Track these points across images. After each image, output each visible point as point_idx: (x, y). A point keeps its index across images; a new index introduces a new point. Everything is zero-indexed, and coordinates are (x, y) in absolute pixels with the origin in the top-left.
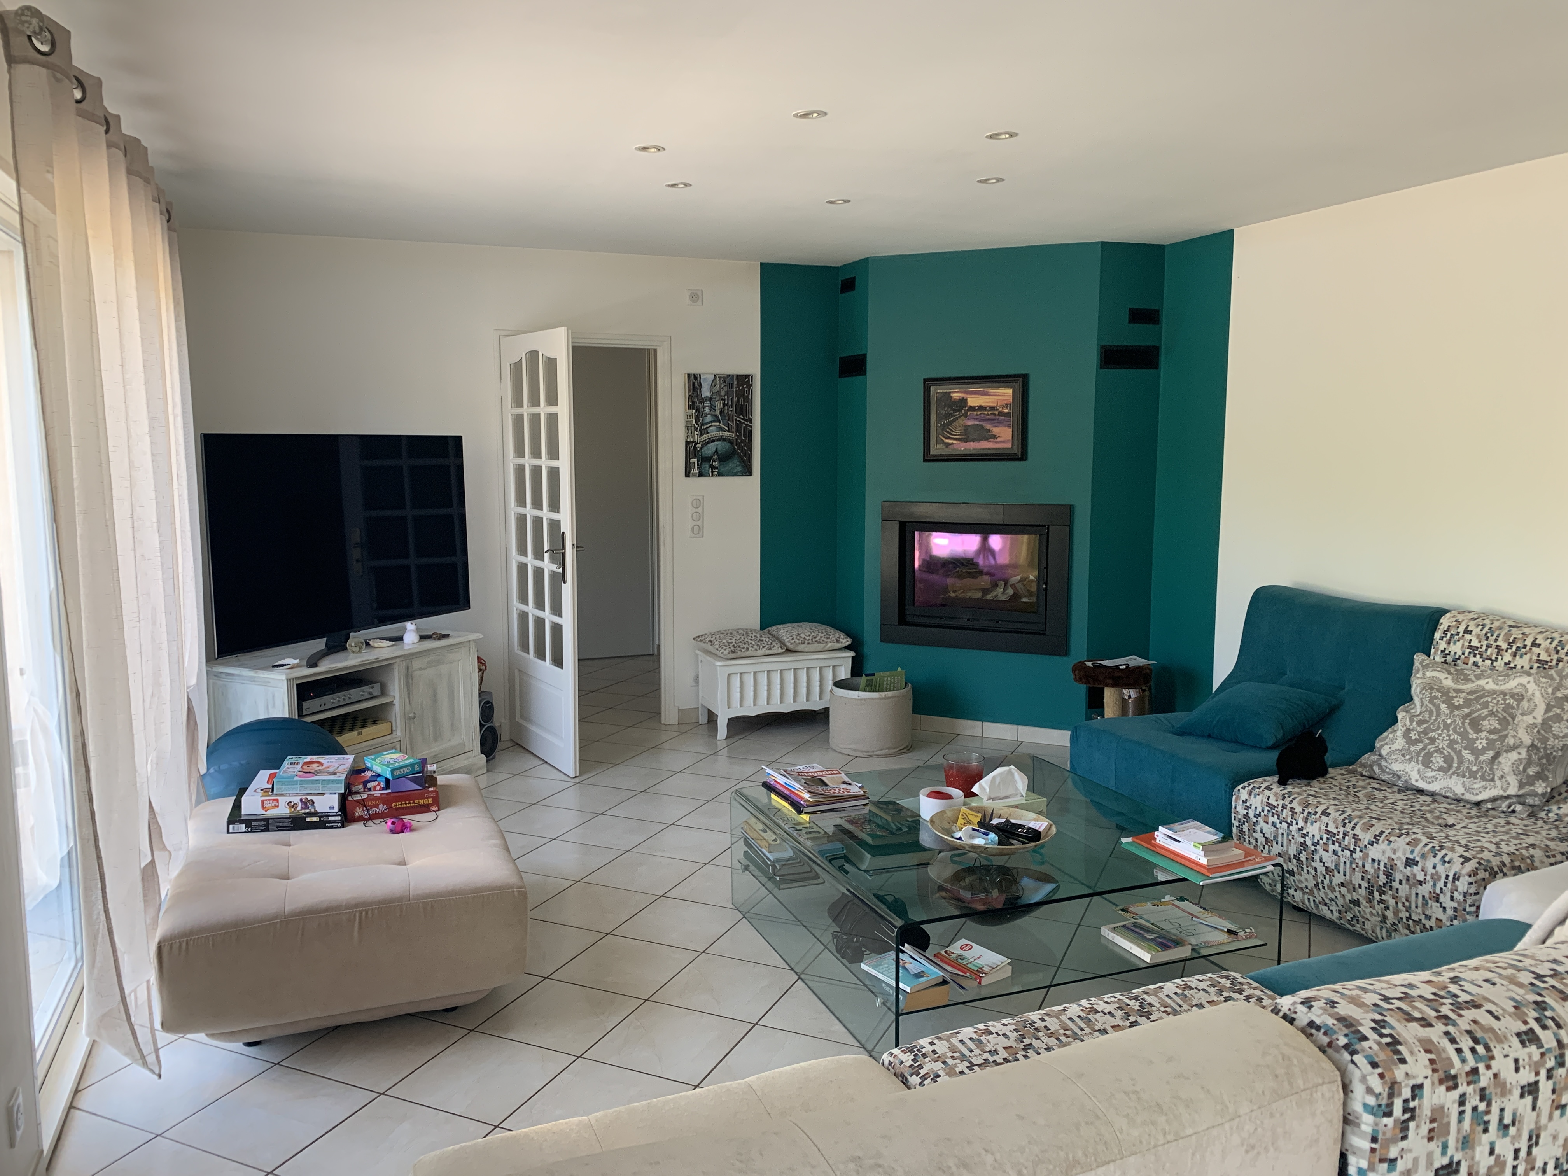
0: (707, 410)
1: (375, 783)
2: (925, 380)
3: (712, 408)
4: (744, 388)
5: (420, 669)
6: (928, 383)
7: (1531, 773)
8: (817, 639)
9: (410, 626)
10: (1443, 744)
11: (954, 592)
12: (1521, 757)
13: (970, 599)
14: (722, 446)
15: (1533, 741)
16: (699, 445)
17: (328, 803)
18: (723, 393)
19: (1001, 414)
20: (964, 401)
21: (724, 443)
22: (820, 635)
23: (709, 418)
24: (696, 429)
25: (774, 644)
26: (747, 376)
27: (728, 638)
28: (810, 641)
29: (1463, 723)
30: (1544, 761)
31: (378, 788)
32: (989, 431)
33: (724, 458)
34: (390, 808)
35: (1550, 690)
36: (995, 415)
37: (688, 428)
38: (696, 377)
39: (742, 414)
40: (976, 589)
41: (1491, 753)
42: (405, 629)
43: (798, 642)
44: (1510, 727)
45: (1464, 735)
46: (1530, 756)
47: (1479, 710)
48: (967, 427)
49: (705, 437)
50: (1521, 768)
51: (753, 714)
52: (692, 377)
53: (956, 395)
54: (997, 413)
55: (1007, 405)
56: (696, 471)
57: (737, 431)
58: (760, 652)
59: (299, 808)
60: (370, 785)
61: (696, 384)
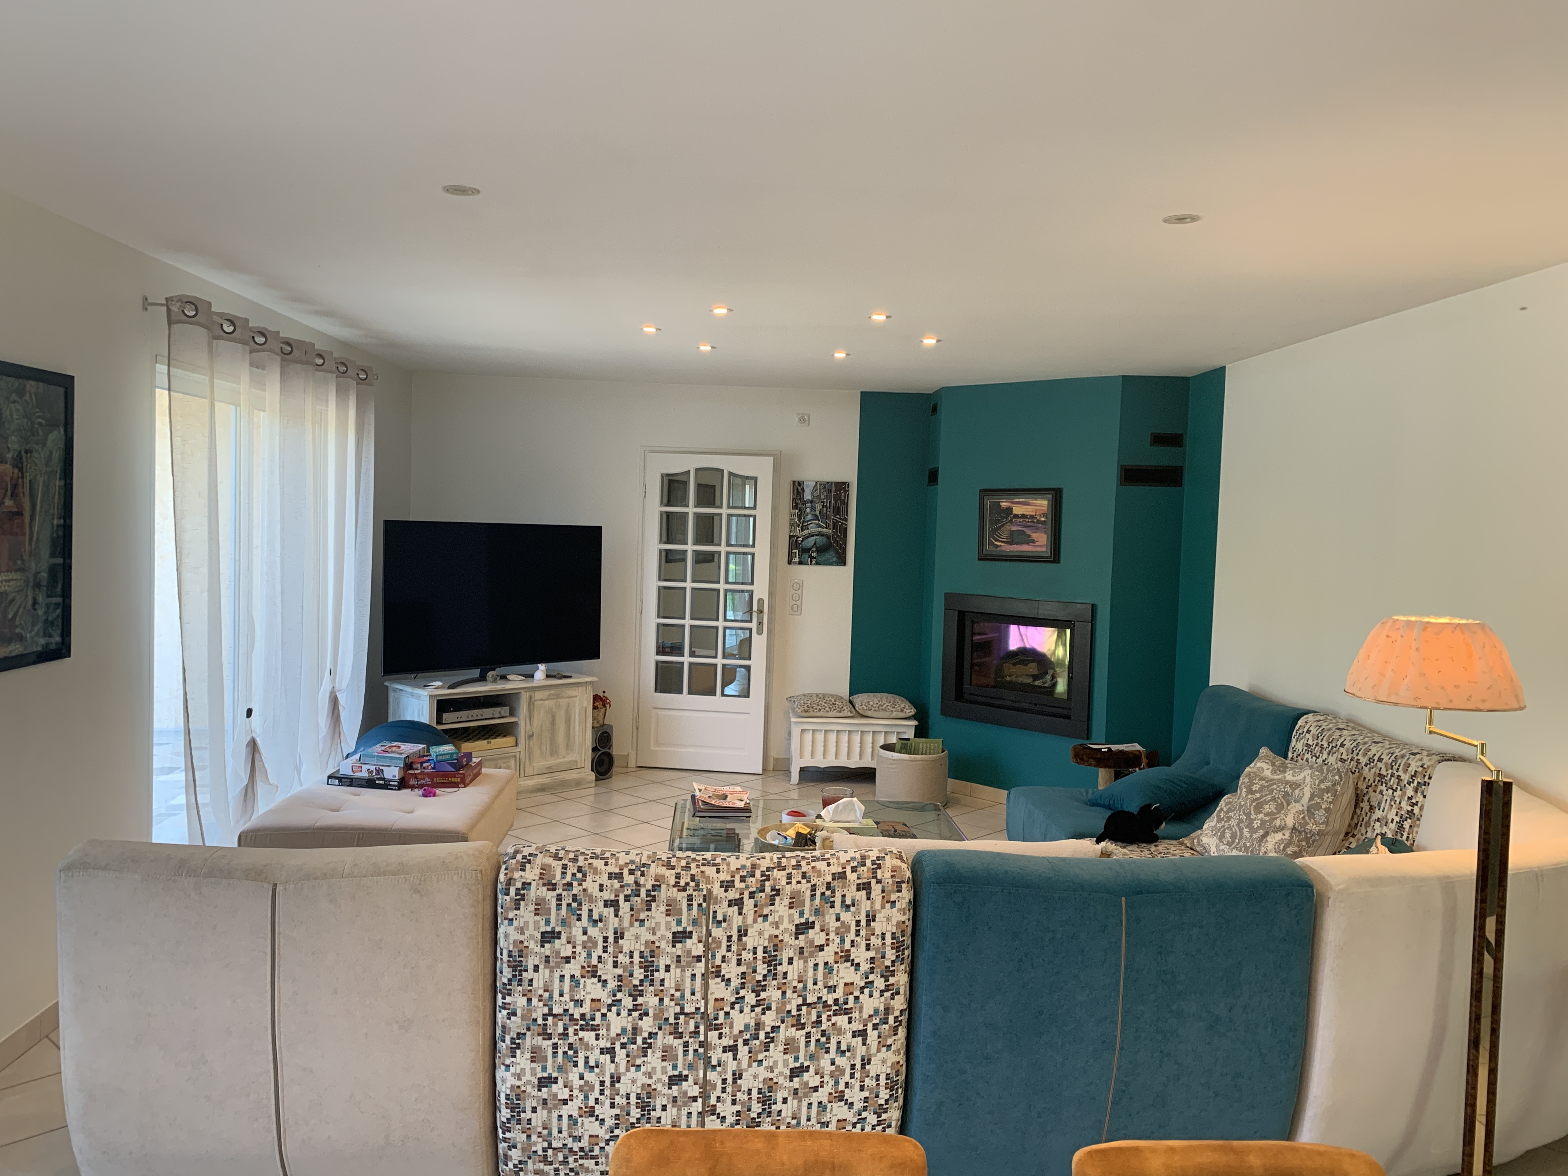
0: (808, 510)
1: (428, 764)
2: (981, 491)
3: (813, 509)
4: (840, 494)
5: (541, 700)
6: (985, 492)
7: (1289, 852)
8: (883, 707)
9: (542, 667)
10: (1233, 822)
11: (1010, 676)
12: (1284, 837)
13: (1021, 684)
14: (821, 540)
15: (1294, 825)
16: (801, 539)
17: (393, 773)
18: (822, 497)
19: (1039, 522)
20: (1010, 509)
21: (822, 538)
22: (887, 704)
23: (810, 517)
24: (798, 526)
25: (845, 708)
26: (844, 483)
27: (806, 699)
28: (877, 709)
29: (1250, 806)
30: (1304, 843)
31: (430, 767)
32: (1029, 536)
33: (821, 550)
34: (432, 781)
35: (1317, 782)
36: (1034, 522)
37: (791, 525)
38: (800, 484)
39: (838, 513)
40: (1027, 675)
41: (1261, 832)
42: (538, 668)
43: (865, 708)
44: (1283, 812)
45: (1248, 815)
46: (1291, 837)
47: (1266, 795)
48: (1012, 532)
49: (806, 532)
50: (1282, 847)
51: (823, 766)
52: (797, 484)
53: (1004, 504)
54: (1035, 521)
55: (1044, 515)
56: (797, 560)
57: (834, 529)
58: (831, 714)
59: (374, 774)
60: (425, 765)
61: (800, 489)
